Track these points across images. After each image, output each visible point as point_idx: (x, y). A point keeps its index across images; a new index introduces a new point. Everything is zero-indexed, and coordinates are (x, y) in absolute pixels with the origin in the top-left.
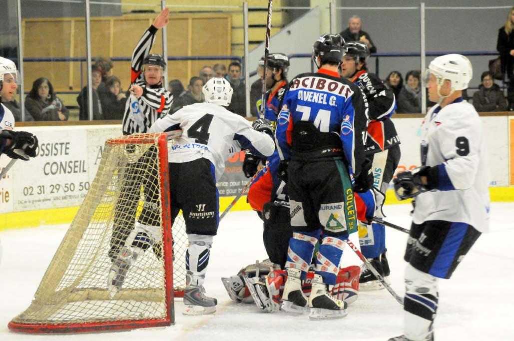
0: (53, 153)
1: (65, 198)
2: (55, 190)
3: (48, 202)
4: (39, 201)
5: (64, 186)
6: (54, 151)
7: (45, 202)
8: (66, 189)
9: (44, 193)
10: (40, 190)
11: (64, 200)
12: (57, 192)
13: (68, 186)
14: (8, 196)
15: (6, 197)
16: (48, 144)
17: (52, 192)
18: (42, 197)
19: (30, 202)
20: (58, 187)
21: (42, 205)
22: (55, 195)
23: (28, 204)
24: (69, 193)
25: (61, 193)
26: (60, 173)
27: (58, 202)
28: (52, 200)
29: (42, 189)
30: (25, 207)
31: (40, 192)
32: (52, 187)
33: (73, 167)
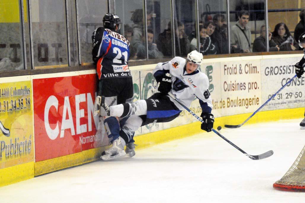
0: (288, 72)
1: (295, 102)
2: (289, 97)
3: (285, 104)
4: (279, 104)
5: (295, 94)
6: (289, 71)
7: (283, 105)
8: (296, 96)
9: (282, 99)
10: (279, 96)
11: (295, 103)
12: (291, 98)
13: (298, 94)
14: (258, 101)
15: (257, 101)
16: (285, 66)
17: (287, 98)
18: (280, 101)
19: (272, 104)
20: (291, 94)
21: (281, 106)
22: (289, 99)
23: (271, 106)
24: (299, 98)
25: (293, 98)
26: (292, 85)
27: (291, 105)
28: (287, 103)
29: (281, 96)
30: (270, 108)
31: (279, 98)
32: (287, 94)
33: (301, 82)
